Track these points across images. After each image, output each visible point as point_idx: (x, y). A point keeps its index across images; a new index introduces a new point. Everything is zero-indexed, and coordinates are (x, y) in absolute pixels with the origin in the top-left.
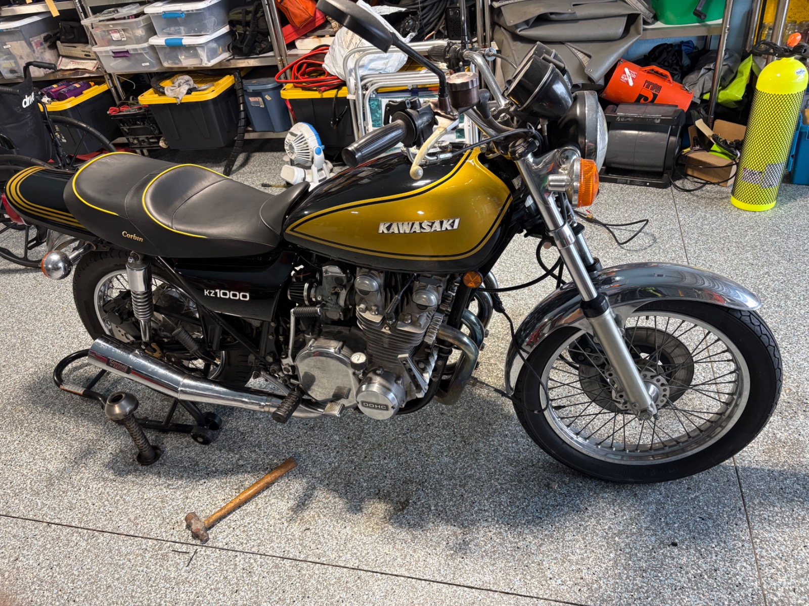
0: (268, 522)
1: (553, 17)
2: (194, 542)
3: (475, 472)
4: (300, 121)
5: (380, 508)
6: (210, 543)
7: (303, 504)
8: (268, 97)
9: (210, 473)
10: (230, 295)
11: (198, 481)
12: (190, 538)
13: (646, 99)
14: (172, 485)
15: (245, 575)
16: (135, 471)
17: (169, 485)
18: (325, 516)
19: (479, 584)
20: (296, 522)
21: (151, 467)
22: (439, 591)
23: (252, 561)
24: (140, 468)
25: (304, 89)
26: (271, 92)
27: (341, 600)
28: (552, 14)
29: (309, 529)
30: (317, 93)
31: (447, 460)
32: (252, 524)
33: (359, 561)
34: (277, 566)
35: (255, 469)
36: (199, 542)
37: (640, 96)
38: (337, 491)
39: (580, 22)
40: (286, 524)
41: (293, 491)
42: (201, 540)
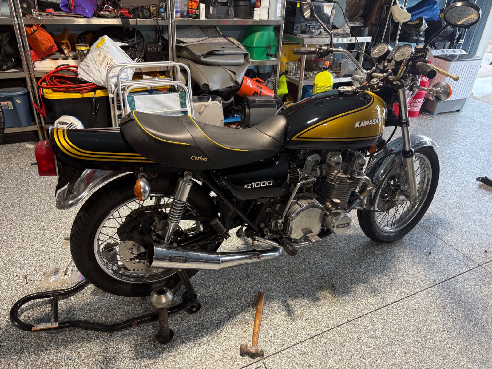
0: (283, 328)
1: (216, 52)
2: (256, 360)
3: (343, 261)
4: (65, 115)
5: (326, 293)
6: (265, 355)
7: (290, 310)
8: (18, 101)
9: (219, 325)
10: (261, 184)
11: (216, 332)
12: (251, 359)
13: (258, 93)
14: (202, 343)
15: (304, 356)
16: (164, 349)
17: (200, 344)
18: (306, 310)
19: (396, 300)
20: (297, 320)
21: (173, 342)
22: (387, 310)
23: (299, 348)
24: (165, 346)
25: (65, 92)
26: (20, 97)
27: (358, 337)
28: (215, 50)
29: (307, 319)
30: (79, 94)
31: (327, 262)
32: (277, 334)
33: (346, 318)
34: (314, 343)
35: (243, 309)
36: (259, 358)
37: (255, 92)
38: (298, 297)
39: (226, 56)
40: (294, 324)
41: (277, 308)
42: (260, 356)
